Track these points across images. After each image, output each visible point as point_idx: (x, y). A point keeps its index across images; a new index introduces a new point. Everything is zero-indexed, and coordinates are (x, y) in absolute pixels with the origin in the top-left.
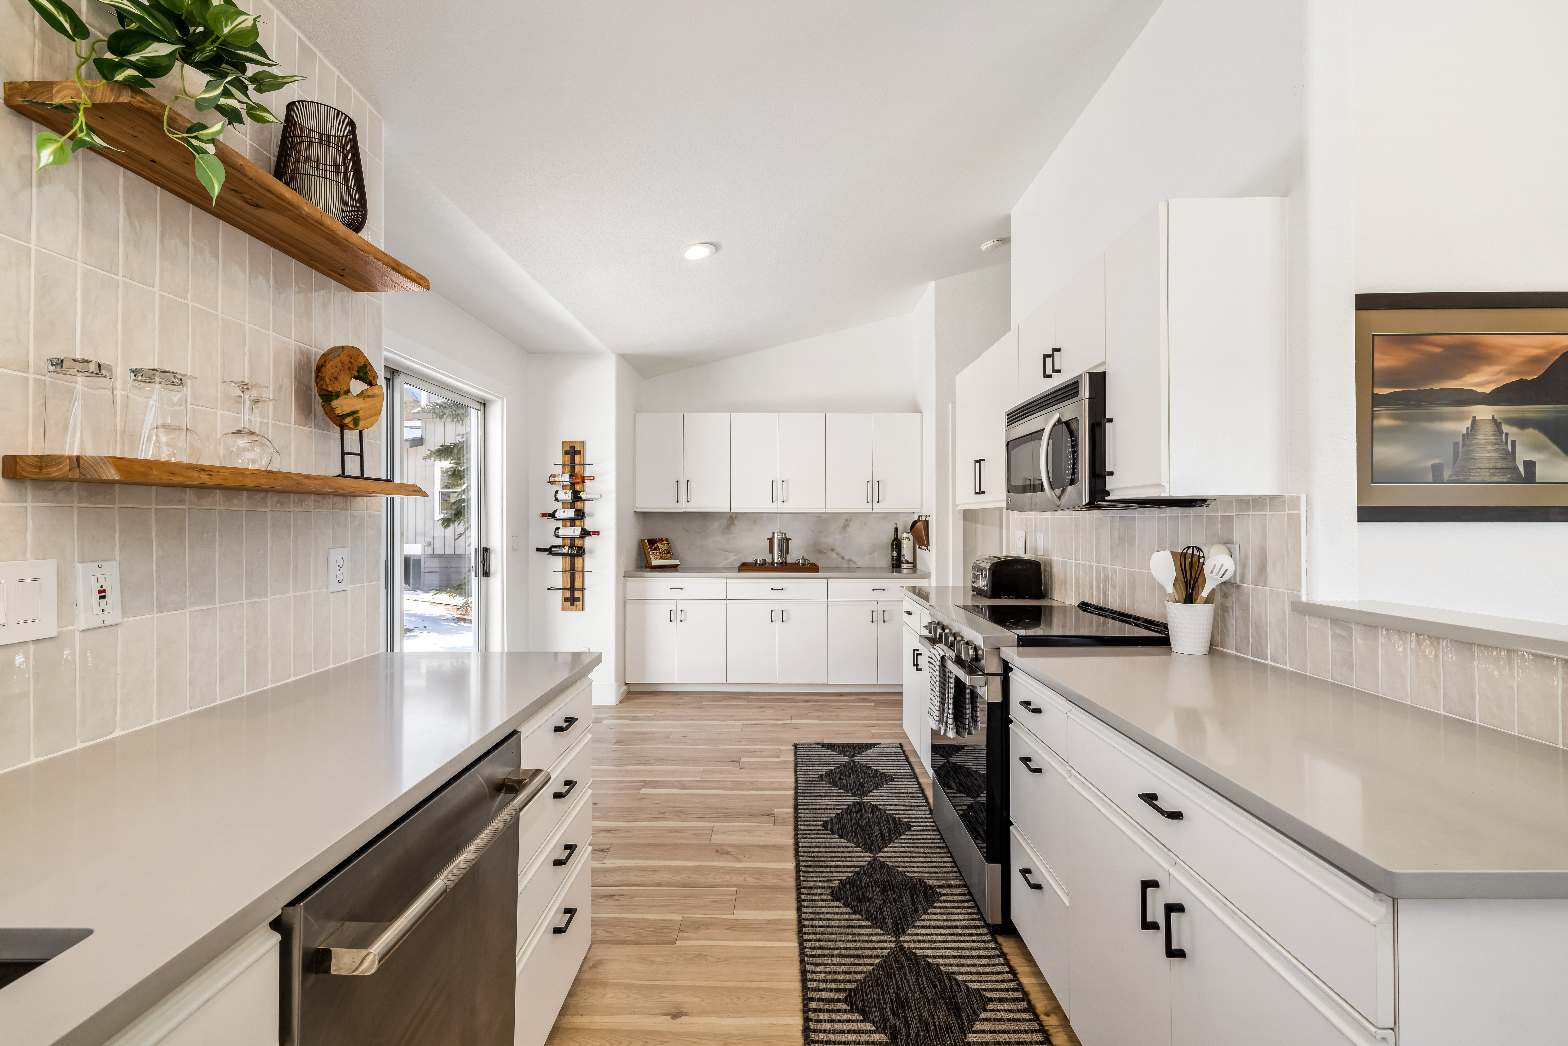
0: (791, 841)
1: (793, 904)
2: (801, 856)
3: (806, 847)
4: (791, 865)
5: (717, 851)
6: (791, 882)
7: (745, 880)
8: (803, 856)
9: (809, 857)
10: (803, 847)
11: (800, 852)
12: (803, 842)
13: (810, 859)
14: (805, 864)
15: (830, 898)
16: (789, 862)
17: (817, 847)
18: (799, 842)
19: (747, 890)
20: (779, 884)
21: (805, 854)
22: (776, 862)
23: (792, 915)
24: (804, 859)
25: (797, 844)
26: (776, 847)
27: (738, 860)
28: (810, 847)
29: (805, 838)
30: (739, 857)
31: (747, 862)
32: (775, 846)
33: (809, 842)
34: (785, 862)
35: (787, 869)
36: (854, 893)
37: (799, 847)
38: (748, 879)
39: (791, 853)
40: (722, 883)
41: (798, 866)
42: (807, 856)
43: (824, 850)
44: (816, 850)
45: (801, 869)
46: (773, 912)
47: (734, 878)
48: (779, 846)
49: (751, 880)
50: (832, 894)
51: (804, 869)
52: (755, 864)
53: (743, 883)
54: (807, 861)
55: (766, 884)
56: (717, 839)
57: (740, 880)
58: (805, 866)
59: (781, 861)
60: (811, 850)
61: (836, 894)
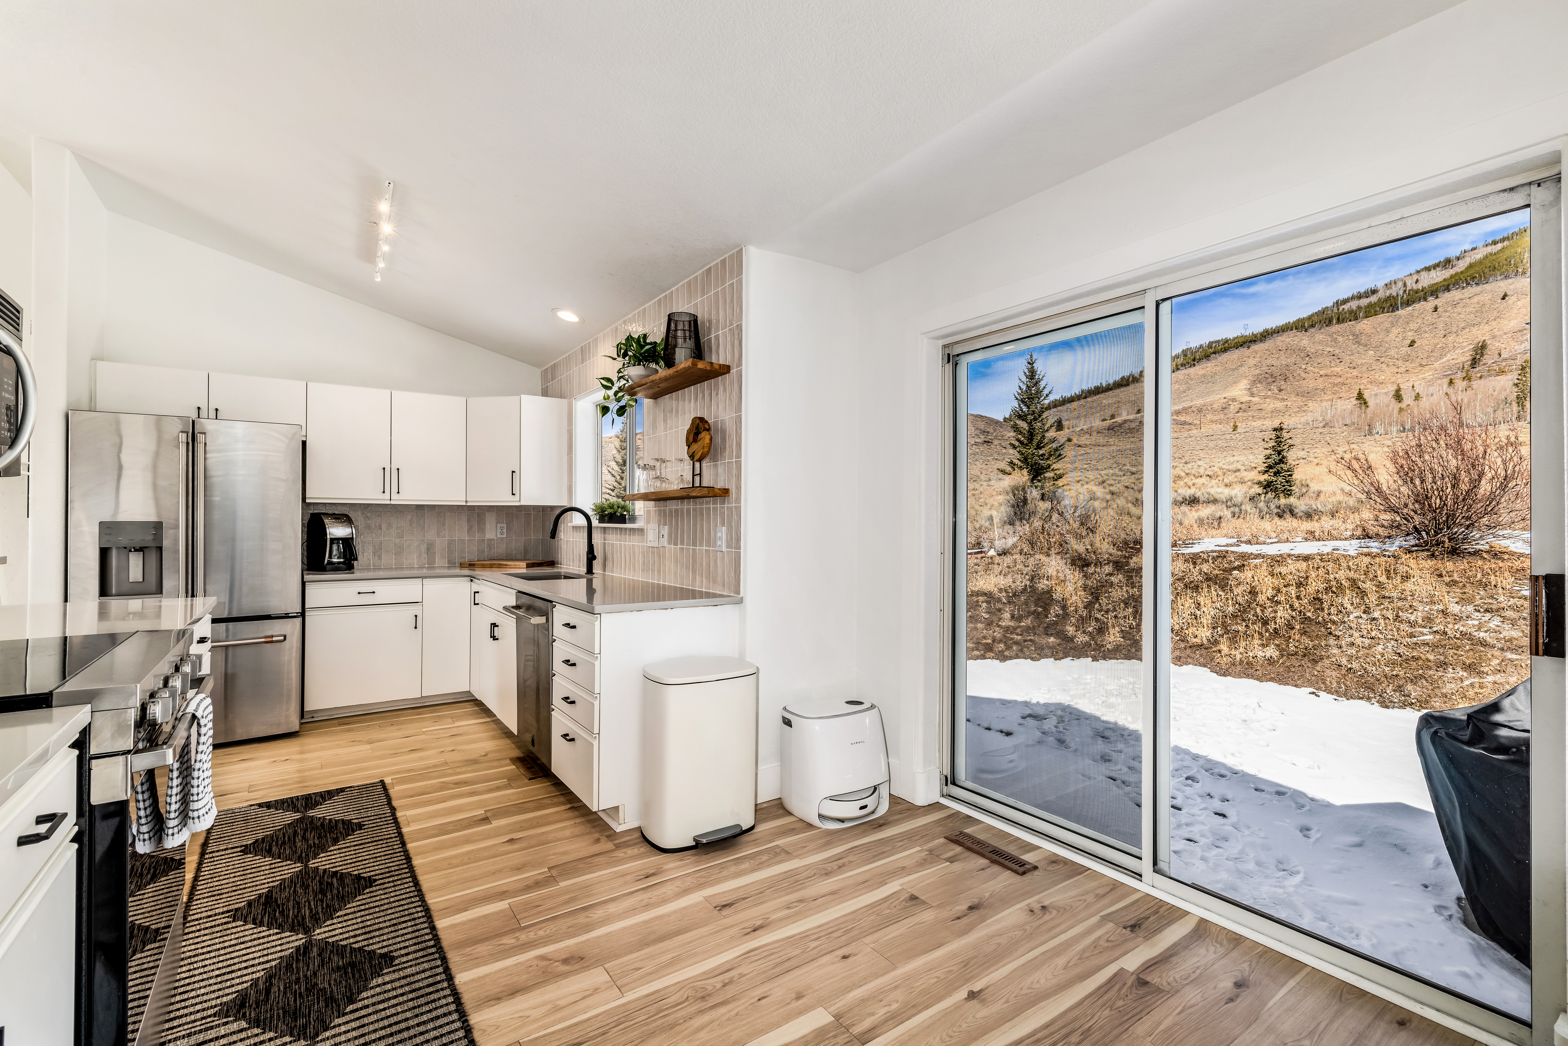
0: (475, 1019)
1: (442, 935)
2: (449, 995)
3: (445, 1015)
4: (461, 978)
5: (582, 959)
6: (454, 958)
7: (517, 939)
8: (445, 997)
9: (434, 1001)
10: (450, 1013)
11: (453, 1003)
12: (453, 1022)
13: (432, 997)
14: (439, 986)
15: (394, 954)
16: (465, 983)
17: (424, 1023)
18: (459, 1020)
19: (507, 929)
20: (469, 949)
21: (444, 1002)
22: (486, 975)
23: (440, 924)
24: (442, 994)
25: (463, 1015)
26: (497, 999)
27: (542, 958)
28: (438, 1018)
29: (449, 1033)
30: (545, 963)
31: (529, 960)
32: (499, 999)
33: (441, 1026)
34: (473, 980)
35: (466, 971)
36: (359, 971)
37: (457, 1011)
38: (513, 941)
39: (467, 999)
40: (543, 925)
41: (450, 978)
42: (439, 999)
43: (411, 1023)
44: (425, 1018)
45: (443, 976)
46: (465, 919)
47: (532, 935)
48: (492, 1002)
49: (508, 940)
50: (393, 958)
51: (438, 978)
52: (516, 962)
53: (517, 934)
54: (437, 991)
55: (488, 943)
56: (597, 977)
57: (523, 937)
58: (439, 982)
59: (480, 978)
60: (434, 1014)
61: (386, 961)
